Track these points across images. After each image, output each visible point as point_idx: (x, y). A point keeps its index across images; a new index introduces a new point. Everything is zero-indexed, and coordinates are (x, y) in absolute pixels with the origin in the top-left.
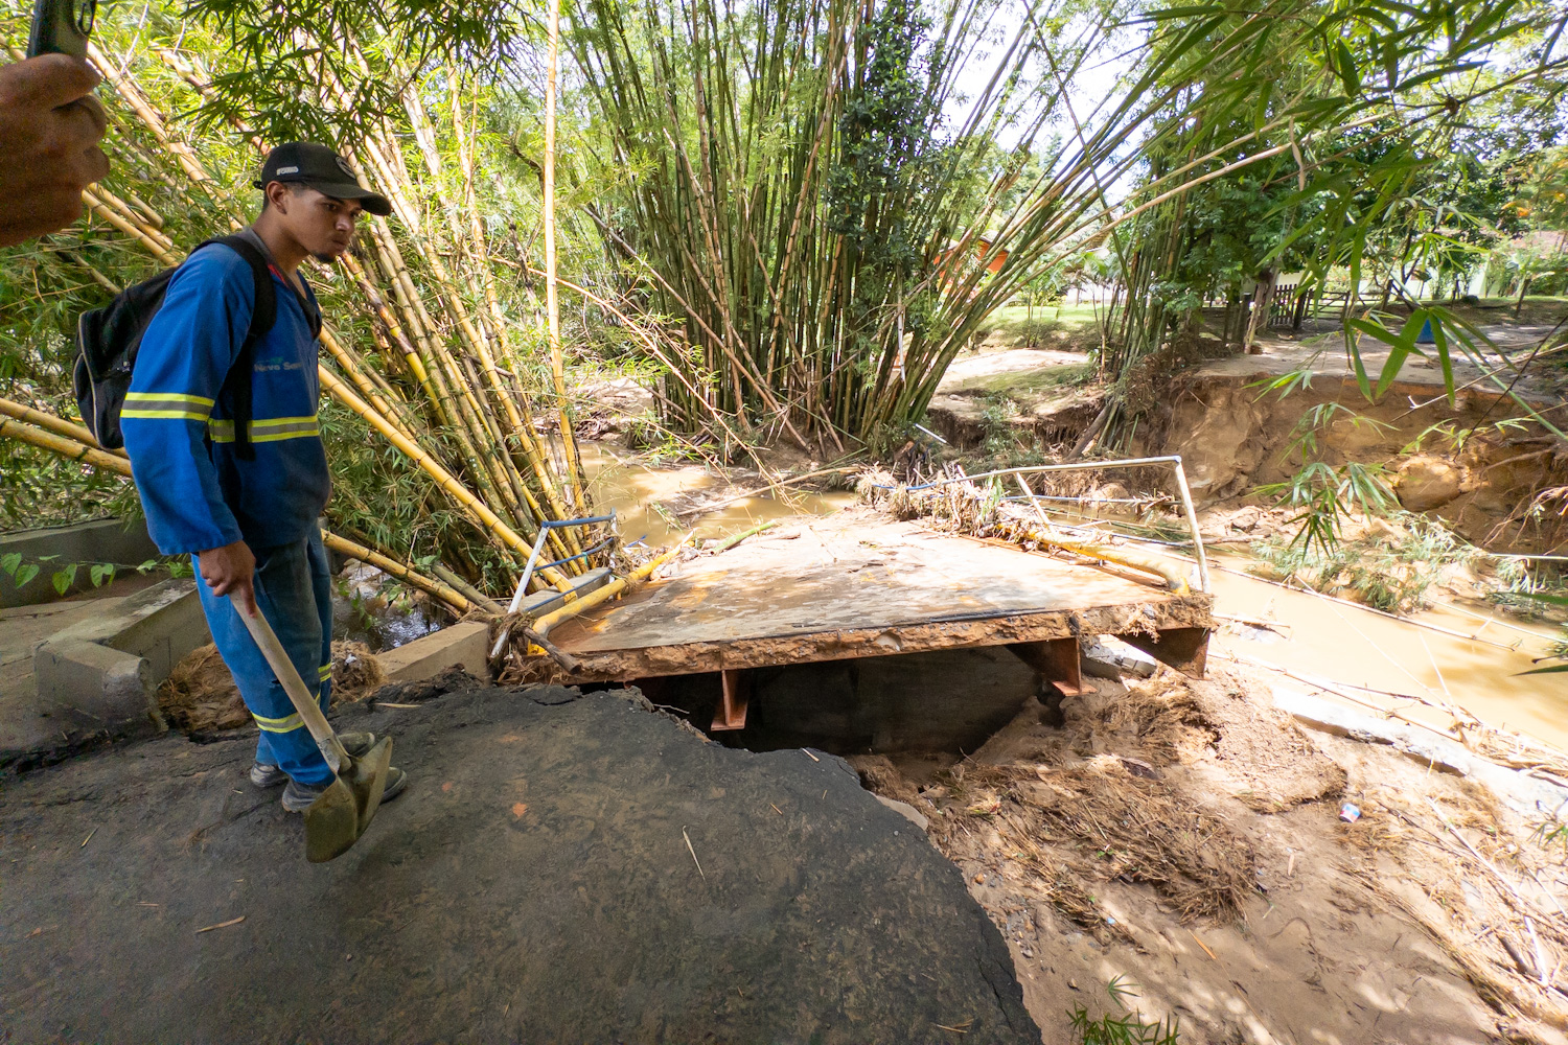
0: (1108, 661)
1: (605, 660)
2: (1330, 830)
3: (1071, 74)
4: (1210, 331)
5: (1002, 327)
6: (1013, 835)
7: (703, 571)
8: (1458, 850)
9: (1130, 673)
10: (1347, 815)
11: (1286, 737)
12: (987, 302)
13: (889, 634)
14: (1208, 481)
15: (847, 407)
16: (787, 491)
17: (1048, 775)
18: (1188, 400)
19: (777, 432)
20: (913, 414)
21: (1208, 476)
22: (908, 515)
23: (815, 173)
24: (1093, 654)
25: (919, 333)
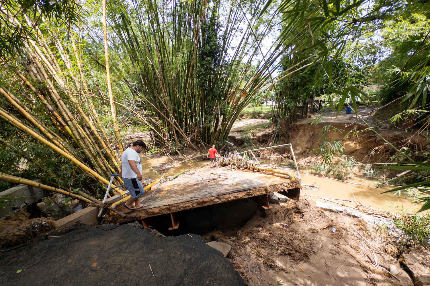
0: (276, 199)
1: (135, 214)
2: (330, 235)
3: (261, 41)
4: (299, 112)
5: (247, 113)
6: (254, 247)
7: (167, 185)
8: (358, 236)
9: (282, 202)
10: (333, 231)
11: (319, 213)
12: (243, 105)
13: (217, 198)
14: (300, 151)
15: (206, 137)
16: (188, 161)
17: (262, 230)
18: (294, 130)
19: (187, 145)
20: (225, 138)
21: (300, 150)
22: (224, 165)
23: (193, 70)
24: (273, 198)
25: (224, 115)
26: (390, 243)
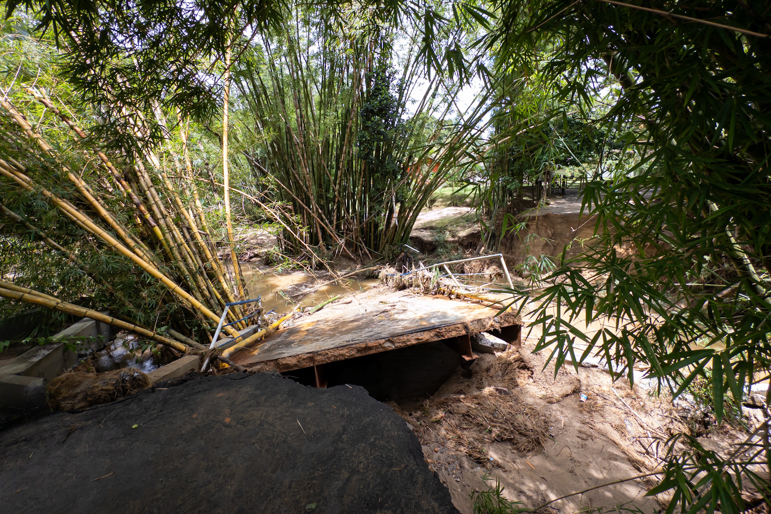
0: (488, 345)
1: (258, 367)
2: (577, 407)
4: (527, 196)
5: (442, 197)
6: (450, 428)
7: (305, 322)
8: (623, 408)
9: (498, 350)
10: (582, 399)
12: (434, 185)
13: (389, 341)
15: (372, 238)
16: (342, 280)
17: (464, 399)
19: (339, 252)
20: (404, 240)
22: (402, 287)
23: (351, 133)
24: (482, 343)
25: (402, 203)
26: (676, 420)
